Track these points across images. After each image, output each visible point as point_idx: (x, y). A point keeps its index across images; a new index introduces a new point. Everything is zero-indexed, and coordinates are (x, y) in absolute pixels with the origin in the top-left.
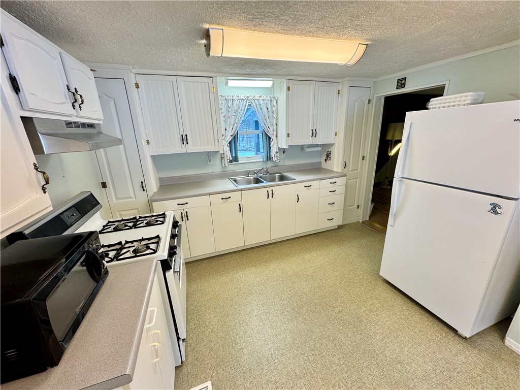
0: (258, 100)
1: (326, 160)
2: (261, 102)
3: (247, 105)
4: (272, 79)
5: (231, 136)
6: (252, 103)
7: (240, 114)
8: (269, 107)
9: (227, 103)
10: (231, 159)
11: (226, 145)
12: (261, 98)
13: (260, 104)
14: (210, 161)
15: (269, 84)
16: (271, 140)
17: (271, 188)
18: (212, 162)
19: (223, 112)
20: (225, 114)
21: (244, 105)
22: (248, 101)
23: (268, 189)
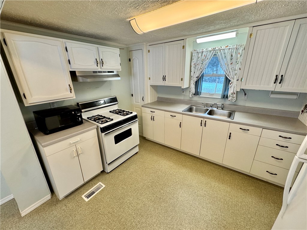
0: (224, 50)
1: (302, 111)
2: (226, 51)
3: (213, 54)
4: (236, 30)
5: (196, 77)
6: (217, 53)
7: (206, 62)
8: (234, 55)
9: (198, 55)
10: (194, 93)
11: (193, 83)
12: (227, 48)
13: (225, 53)
14: (183, 92)
15: (233, 35)
16: (231, 82)
17: (205, 119)
18: (184, 93)
19: (194, 61)
20: (195, 62)
21: (210, 56)
22: (214, 52)
23: (202, 119)
